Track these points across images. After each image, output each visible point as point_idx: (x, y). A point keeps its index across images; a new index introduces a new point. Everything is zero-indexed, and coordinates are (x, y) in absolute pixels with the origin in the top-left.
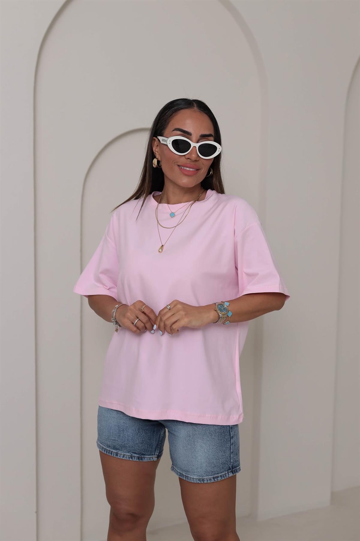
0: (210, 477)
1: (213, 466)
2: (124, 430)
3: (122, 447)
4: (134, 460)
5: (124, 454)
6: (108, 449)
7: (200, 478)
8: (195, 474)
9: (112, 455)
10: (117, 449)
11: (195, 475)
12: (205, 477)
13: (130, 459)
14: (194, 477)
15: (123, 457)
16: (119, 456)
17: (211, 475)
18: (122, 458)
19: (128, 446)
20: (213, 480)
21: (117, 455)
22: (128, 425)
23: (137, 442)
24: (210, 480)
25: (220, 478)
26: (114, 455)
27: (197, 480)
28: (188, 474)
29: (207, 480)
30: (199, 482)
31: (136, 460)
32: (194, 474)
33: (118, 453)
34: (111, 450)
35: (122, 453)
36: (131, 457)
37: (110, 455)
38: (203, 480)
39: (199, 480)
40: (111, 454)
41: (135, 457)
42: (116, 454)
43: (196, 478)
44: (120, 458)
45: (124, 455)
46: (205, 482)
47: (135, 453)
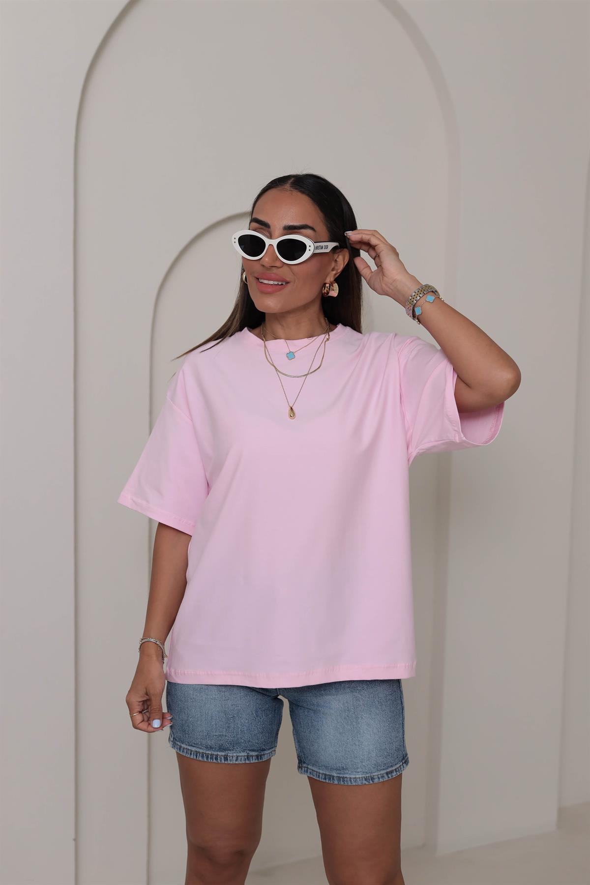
0: (382, 772)
1: (385, 754)
2: (234, 717)
3: (234, 745)
4: (252, 762)
5: (238, 754)
6: (210, 753)
7: (368, 775)
8: (359, 770)
9: (219, 761)
10: (225, 750)
11: (358, 772)
12: (375, 774)
13: (247, 762)
14: (357, 776)
15: (237, 760)
16: (230, 760)
17: (384, 769)
18: (234, 762)
19: (243, 741)
20: (386, 777)
21: (226, 758)
22: (239, 707)
23: (256, 732)
24: (383, 777)
25: (395, 773)
26: (221, 761)
27: (362, 780)
28: (345, 774)
29: (379, 778)
30: (367, 783)
31: (254, 761)
32: (356, 772)
33: (227, 755)
34: (216, 753)
35: (235, 754)
36: (248, 757)
37: (214, 761)
38: (373, 779)
39: (366, 780)
40: (216, 759)
41: (252, 757)
42: (224, 758)
43: (360, 776)
44: (231, 763)
45: (237, 757)
46: (376, 781)
47: (253, 750)
